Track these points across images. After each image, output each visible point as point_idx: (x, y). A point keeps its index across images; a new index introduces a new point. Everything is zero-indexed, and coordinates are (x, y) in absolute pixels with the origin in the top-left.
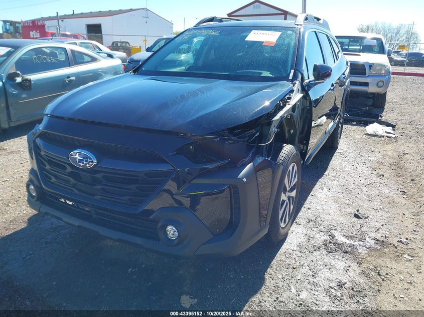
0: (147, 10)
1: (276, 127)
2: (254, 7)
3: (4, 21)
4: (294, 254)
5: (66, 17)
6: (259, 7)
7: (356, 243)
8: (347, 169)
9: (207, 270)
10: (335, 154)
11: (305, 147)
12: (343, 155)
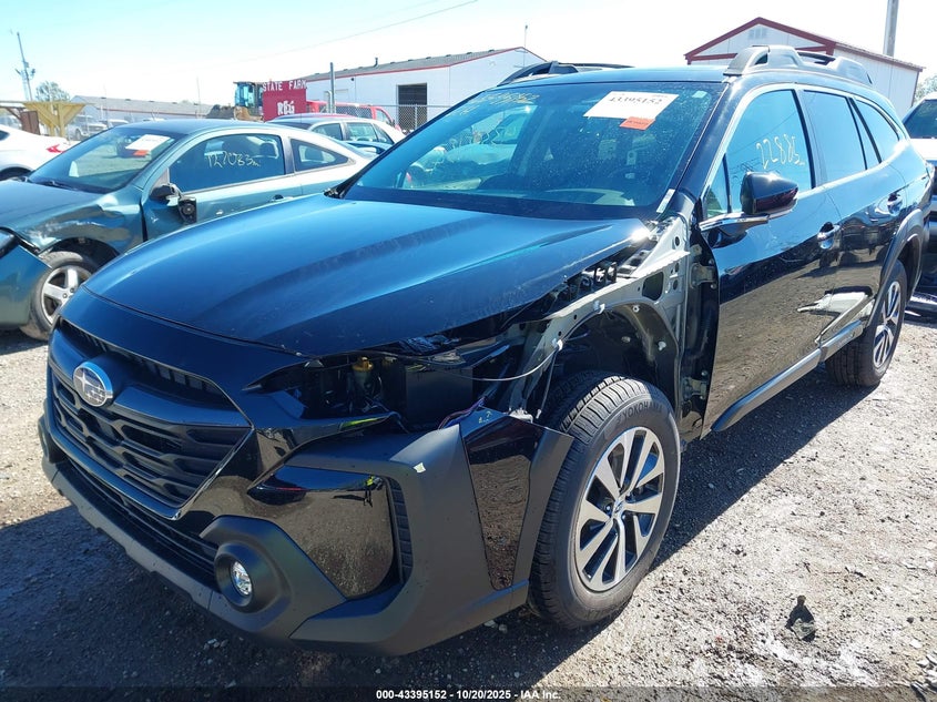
0: (526, 51)
1: (563, 335)
2: (751, 36)
3: (238, 84)
4: (614, 666)
5: (363, 71)
6: (764, 35)
7: (807, 661)
8: (876, 448)
9: (378, 671)
10: (860, 404)
11: (704, 387)
12: (884, 409)
